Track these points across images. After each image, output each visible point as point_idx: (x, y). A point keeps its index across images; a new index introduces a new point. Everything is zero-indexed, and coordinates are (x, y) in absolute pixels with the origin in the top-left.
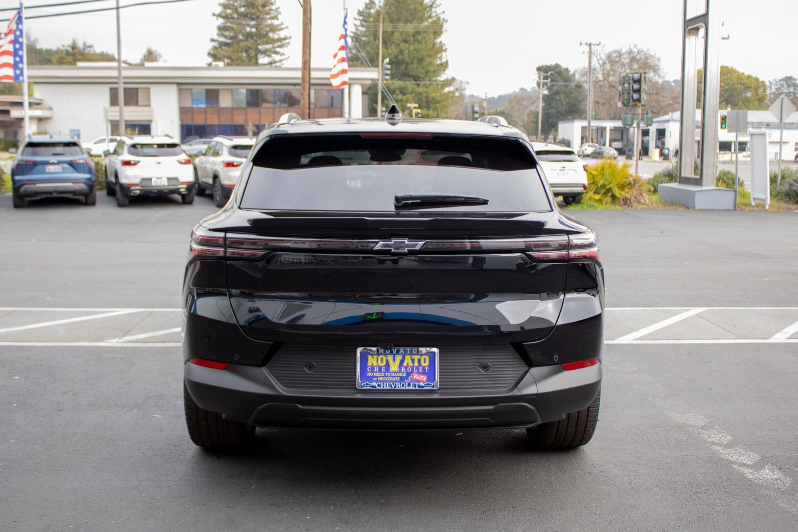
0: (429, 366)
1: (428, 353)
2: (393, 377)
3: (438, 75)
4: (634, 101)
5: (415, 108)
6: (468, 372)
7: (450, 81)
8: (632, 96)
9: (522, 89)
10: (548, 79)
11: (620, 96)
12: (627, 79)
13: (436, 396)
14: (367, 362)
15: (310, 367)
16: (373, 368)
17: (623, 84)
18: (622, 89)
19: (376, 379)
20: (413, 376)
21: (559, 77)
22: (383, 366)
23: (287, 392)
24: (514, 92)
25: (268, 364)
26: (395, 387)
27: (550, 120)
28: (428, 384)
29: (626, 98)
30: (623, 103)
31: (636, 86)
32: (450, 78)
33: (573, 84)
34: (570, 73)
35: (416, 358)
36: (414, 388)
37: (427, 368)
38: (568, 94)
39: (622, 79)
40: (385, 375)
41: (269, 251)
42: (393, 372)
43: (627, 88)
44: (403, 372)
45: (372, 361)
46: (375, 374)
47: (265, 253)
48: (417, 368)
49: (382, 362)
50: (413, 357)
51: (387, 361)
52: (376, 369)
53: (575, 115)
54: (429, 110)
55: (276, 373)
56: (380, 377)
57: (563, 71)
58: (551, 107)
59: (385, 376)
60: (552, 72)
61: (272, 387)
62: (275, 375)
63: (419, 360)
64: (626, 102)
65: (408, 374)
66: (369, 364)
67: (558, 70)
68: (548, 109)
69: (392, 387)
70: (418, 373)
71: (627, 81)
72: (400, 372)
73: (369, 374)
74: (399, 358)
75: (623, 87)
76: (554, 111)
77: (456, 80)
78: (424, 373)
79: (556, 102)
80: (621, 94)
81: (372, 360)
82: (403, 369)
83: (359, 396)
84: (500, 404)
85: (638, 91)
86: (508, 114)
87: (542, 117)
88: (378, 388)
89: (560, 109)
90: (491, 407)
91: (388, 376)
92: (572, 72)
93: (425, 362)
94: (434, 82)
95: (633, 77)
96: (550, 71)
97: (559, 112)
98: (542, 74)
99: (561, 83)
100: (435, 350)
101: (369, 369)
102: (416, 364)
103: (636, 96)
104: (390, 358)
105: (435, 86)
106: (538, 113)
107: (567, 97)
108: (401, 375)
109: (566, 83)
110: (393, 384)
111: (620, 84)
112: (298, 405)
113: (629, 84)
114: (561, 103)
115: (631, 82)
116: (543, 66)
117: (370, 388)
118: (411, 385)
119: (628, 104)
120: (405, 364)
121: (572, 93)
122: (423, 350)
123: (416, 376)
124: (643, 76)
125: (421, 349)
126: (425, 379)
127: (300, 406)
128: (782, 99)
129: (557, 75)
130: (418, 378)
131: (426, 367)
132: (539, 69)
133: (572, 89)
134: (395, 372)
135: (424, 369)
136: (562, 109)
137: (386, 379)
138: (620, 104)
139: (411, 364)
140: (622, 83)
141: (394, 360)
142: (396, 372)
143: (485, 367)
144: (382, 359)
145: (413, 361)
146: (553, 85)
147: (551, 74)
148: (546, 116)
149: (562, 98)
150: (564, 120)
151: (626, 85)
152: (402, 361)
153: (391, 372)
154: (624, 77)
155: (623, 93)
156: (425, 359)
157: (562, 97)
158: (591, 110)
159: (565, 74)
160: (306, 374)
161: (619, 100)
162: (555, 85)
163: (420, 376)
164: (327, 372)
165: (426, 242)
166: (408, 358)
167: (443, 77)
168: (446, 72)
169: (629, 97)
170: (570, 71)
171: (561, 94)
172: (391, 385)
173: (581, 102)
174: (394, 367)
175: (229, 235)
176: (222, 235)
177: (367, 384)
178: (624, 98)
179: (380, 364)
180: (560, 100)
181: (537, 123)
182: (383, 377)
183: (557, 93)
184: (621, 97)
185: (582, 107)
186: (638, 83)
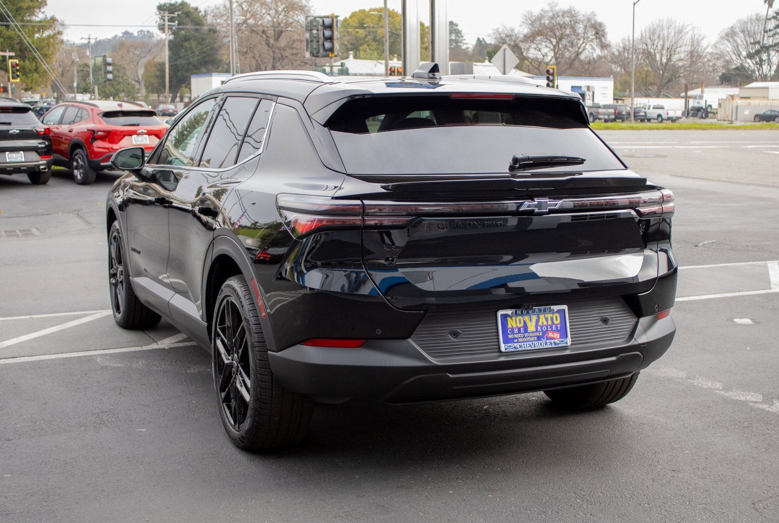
0: (560, 323)
1: (559, 311)
2: (531, 337)
3: (33, 14)
4: (325, 50)
5: (11, 57)
6: (593, 327)
7: (48, 22)
8: (324, 45)
9: (126, 33)
10: (174, 22)
11: (307, 45)
12: (315, 24)
13: (568, 352)
14: (507, 324)
15: (455, 334)
16: (513, 329)
17: (311, 30)
18: (310, 37)
19: (516, 341)
20: (548, 334)
21: (187, 19)
22: (521, 327)
23: (438, 362)
24: (116, 36)
25: (412, 336)
26: (535, 347)
27: (179, 74)
28: (562, 341)
29: (315, 47)
30: (312, 54)
31: (328, 33)
32: (49, 17)
33: (206, 28)
34: (200, 14)
35: (549, 316)
36: (550, 346)
37: (559, 326)
38: (201, 41)
39: (309, 24)
40: (524, 335)
41: (414, 217)
42: (531, 332)
43: (315, 35)
44: (539, 332)
45: (512, 323)
46: (516, 336)
47: (410, 220)
48: (551, 327)
49: (520, 323)
50: (546, 316)
51: (525, 322)
52: (516, 331)
53: (210, 67)
54: (24, 61)
55: (423, 344)
56: (520, 338)
57: (193, 11)
58: (180, 58)
59: (524, 337)
60: (180, 13)
61: (422, 358)
62: (422, 345)
63: (552, 319)
64: (315, 52)
65: (544, 333)
66: (509, 326)
67: (185, 10)
68: (176, 60)
69: (532, 347)
70: (552, 331)
71: (315, 26)
72: (537, 331)
73: (510, 336)
74: (534, 318)
75: (311, 34)
76: (183, 62)
77: (57, 20)
78: (557, 331)
79: (186, 51)
80: (309, 42)
81: (511, 321)
82: (539, 329)
83: (502, 359)
84: (621, 355)
85: (331, 39)
86: (120, 66)
87: (169, 70)
88: (520, 349)
89: (191, 60)
90: (614, 358)
91: (527, 337)
92: (203, 13)
93: (557, 320)
94: (28, 24)
95: (323, 21)
96: (176, 11)
97: (190, 63)
98: (167, 14)
99: (190, 27)
100: (565, 307)
101: (510, 331)
102: (550, 322)
103: (328, 45)
104: (526, 318)
105: (30, 28)
106: (163, 64)
107: (199, 44)
108: (537, 334)
109: (198, 27)
110: (532, 344)
111: (307, 30)
112: (448, 374)
113: (318, 30)
114: (193, 53)
115: (320, 28)
116: (165, 4)
117: (513, 350)
118: (548, 344)
119: (318, 55)
120: (540, 323)
121: (205, 39)
122: (555, 308)
123: (551, 335)
124: (335, 20)
125: (552, 307)
126: (558, 337)
127: (451, 376)
128: (505, 50)
129: (184, 16)
130: (552, 336)
131: (558, 324)
132: (161, 8)
133: (204, 34)
134: (532, 332)
135: (557, 327)
136: (194, 60)
137: (525, 340)
138: (307, 55)
139: (545, 323)
140: (309, 29)
141: (531, 320)
142: (534, 332)
143: (605, 321)
144: (520, 320)
145: (547, 319)
146: (181, 29)
147: (178, 15)
148: (174, 68)
149: (193, 46)
150: (197, 73)
151: (315, 32)
152: (538, 321)
153: (529, 333)
154: (311, 22)
155: (311, 41)
156: (556, 317)
157: (193, 44)
158: (235, 61)
159: (195, 15)
160: (453, 342)
161: (307, 50)
162: (183, 29)
163: (554, 334)
164: (470, 338)
165: (564, 201)
166: (542, 317)
167: (39, 16)
168: (42, 10)
169: (319, 45)
170: (200, 12)
171: (192, 41)
172: (530, 345)
173: (217, 51)
174: (531, 327)
175: (366, 202)
176: (358, 202)
177: (510, 346)
178: (312, 46)
179: (519, 325)
180: (191, 48)
181: (163, 77)
182: (523, 338)
183: (187, 39)
184: (309, 46)
185: (218, 57)
186: (329, 29)
